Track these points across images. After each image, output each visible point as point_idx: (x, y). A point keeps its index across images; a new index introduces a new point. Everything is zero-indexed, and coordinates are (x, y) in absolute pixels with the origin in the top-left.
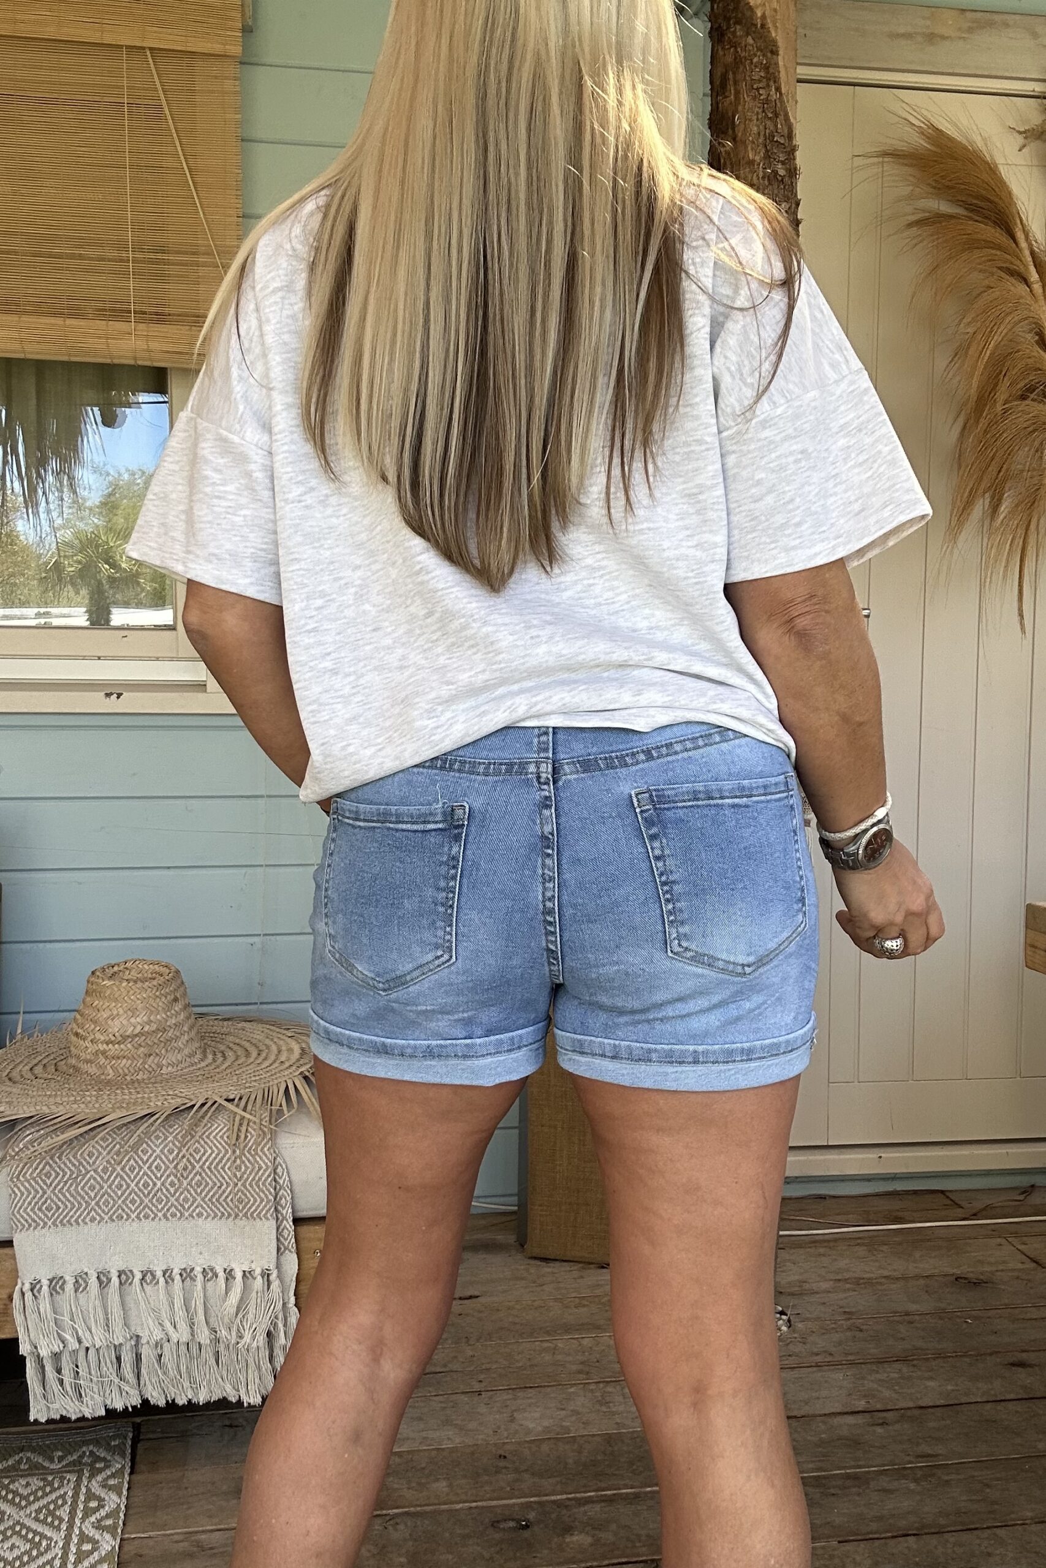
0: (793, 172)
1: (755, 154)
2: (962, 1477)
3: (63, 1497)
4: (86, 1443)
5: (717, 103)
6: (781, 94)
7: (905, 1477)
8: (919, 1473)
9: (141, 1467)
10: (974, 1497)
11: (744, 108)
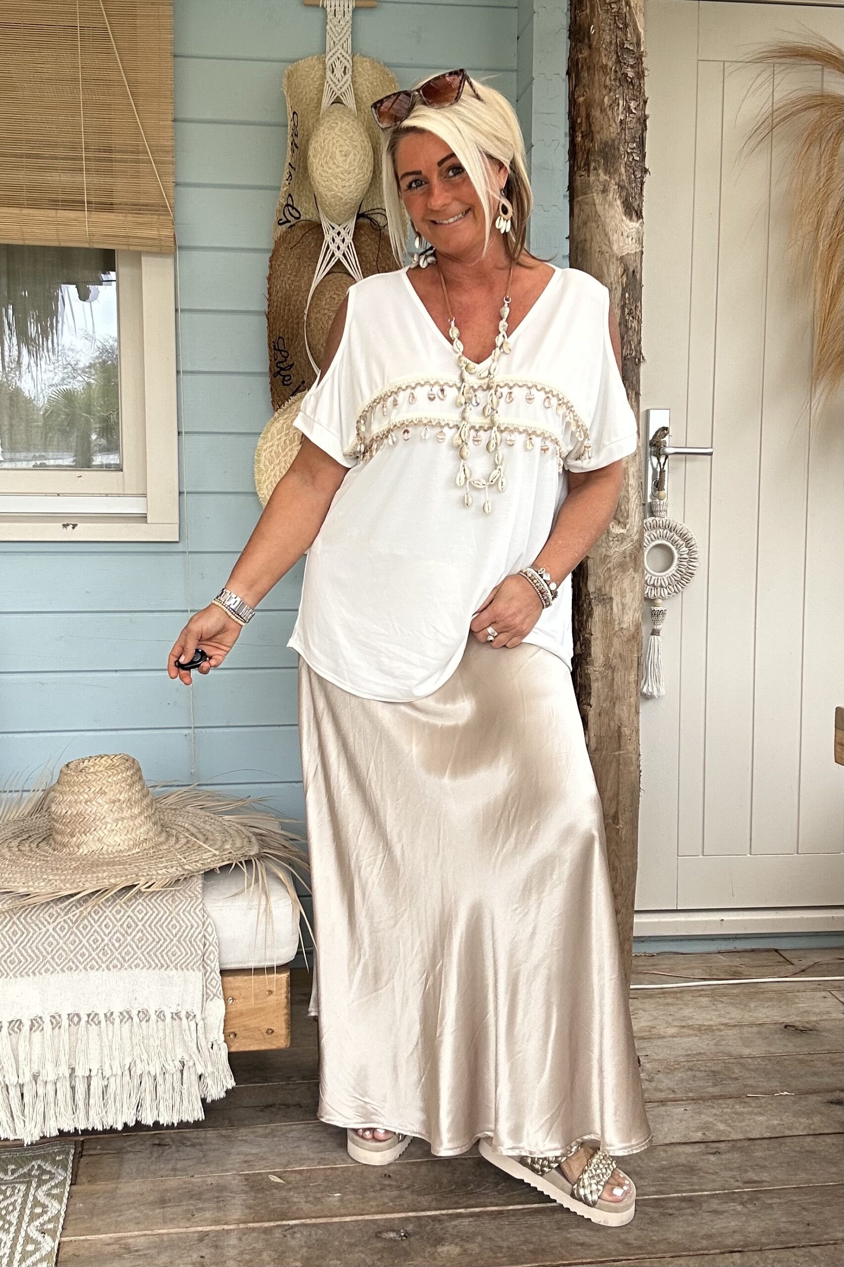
0: (640, 75)
1: (609, 61)
2: (782, 1201)
3: (13, 1204)
4: (35, 1158)
5: (575, 17)
6: (630, 7)
7: (734, 1200)
8: (746, 1197)
9: (82, 1179)
10: (793, 1219)
11: (598, 20)
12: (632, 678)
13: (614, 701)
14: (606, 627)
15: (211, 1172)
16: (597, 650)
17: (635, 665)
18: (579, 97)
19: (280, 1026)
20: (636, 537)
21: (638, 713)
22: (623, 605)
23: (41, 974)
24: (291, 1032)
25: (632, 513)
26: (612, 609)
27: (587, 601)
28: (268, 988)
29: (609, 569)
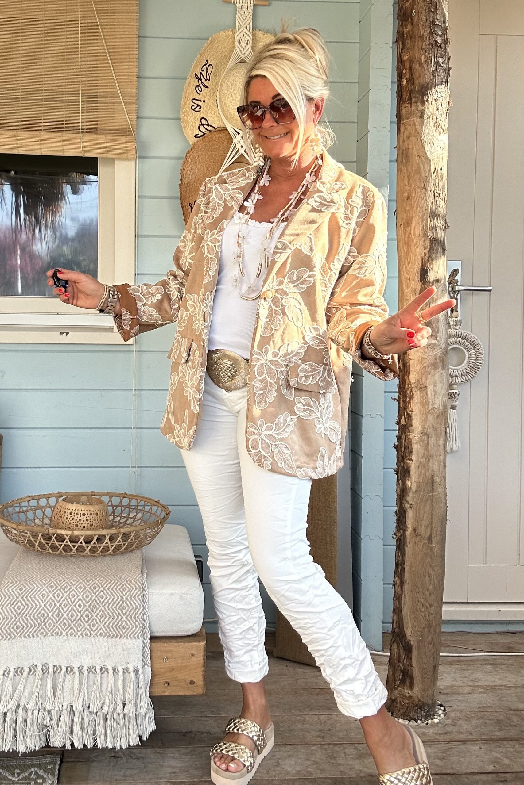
0: (446, 42)
1: (425, 33)
4: (33, 766)
5: (402, 6)
11: (418, 7)
12: (441, 442)
13: (429, 458)
14: (423, 406)
15: (150, 779)
16: (416, 422)
17: (444, 433)
18: (404, 56)
19: (199, 679)
20: (443, 346)
21: (445, 466)
22: (434, 392)
23: (38, 636)
24: (206, 683)
25: (440, 329)
26: (427, 395)
27: (410, 389)
28: (192, 652)
29: (425, 367)
